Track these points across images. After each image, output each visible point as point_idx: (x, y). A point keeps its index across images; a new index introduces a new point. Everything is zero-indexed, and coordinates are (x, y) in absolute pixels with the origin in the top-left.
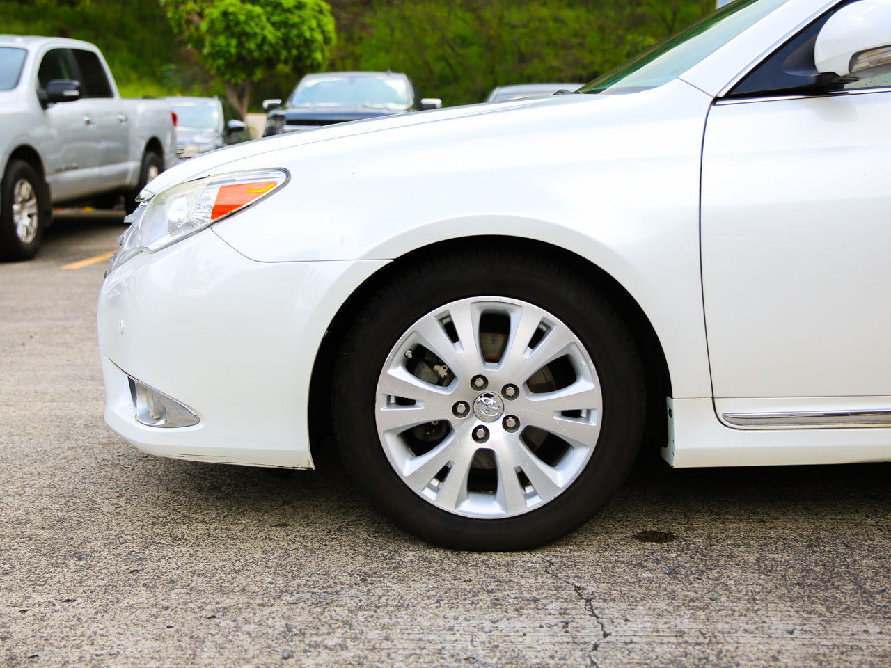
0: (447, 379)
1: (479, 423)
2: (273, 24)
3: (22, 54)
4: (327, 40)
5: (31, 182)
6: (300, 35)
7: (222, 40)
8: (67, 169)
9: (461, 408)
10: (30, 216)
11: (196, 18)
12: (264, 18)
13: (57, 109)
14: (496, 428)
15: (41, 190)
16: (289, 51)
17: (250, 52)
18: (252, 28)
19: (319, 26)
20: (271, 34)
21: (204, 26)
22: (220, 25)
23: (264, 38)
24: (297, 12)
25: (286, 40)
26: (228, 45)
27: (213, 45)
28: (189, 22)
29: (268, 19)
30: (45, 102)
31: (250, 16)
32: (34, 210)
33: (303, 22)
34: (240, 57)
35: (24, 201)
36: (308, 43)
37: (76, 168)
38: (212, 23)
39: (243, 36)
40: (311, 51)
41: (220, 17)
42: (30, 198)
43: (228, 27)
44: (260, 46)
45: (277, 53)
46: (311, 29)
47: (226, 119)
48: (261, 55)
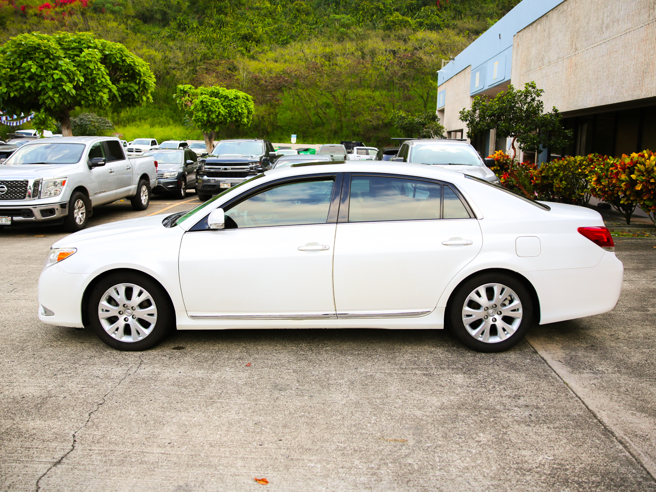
0: (117, 305)
1: (126, 316)
2: (224, 106)
3: (83, 146)
4: (249, 112)
5: (82, 200)
6: (236, 111)
7: (200, 114)
8: (100, 193)
9: (121, 313)
10: (82, 214)
11: (189, 104)
12: (220, 103)
13: (96, 169)
14: (130, 318)
15: (87, 202)
16: (231, 118)
17: (213, 119)
18: (214, 108)
19: (246, 106)
20: (223, 111)
21: (192, 107)
22: (199, 107)
23: (220, 112)
24: (235, 101)
25: (230, 113)
26: (203, 116)
27: (196, 116)
28: (186, 105)
29: (222, 104)
30: (90, 167)
31: (213, 103)
32: (84, 211)
33: (238, 105)
34: (208, 121)
35: (79, 208)
36: (240, 114)
37: (105, 192)
38: (196, 106)
39: (210, 112)
40: (242, 118)
41: (199, 104)
42: (82, 206)
43: (203, 107)
44: (217, 117)
45: (225, 119)
46: (242, 108)
47: (185, 160)
48: (218, 120)
